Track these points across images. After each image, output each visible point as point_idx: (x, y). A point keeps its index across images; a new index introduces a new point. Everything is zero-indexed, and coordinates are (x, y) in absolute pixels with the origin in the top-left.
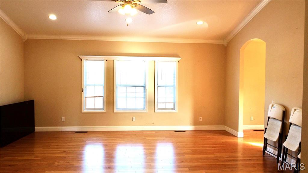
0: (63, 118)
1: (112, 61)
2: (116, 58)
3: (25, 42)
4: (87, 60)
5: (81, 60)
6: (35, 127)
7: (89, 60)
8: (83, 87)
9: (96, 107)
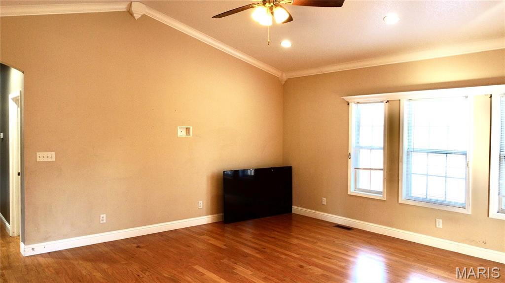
0: (324, 199)
1: (398, 101)
2: (403, 96)
3: (284, 84)
4: (358, 103)
5: (348, 104)
6: (293, 207)
7: (361, 103)
8: (352, 151)
9: (373, 189)
